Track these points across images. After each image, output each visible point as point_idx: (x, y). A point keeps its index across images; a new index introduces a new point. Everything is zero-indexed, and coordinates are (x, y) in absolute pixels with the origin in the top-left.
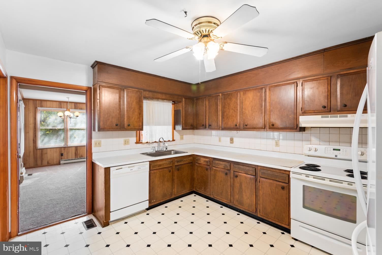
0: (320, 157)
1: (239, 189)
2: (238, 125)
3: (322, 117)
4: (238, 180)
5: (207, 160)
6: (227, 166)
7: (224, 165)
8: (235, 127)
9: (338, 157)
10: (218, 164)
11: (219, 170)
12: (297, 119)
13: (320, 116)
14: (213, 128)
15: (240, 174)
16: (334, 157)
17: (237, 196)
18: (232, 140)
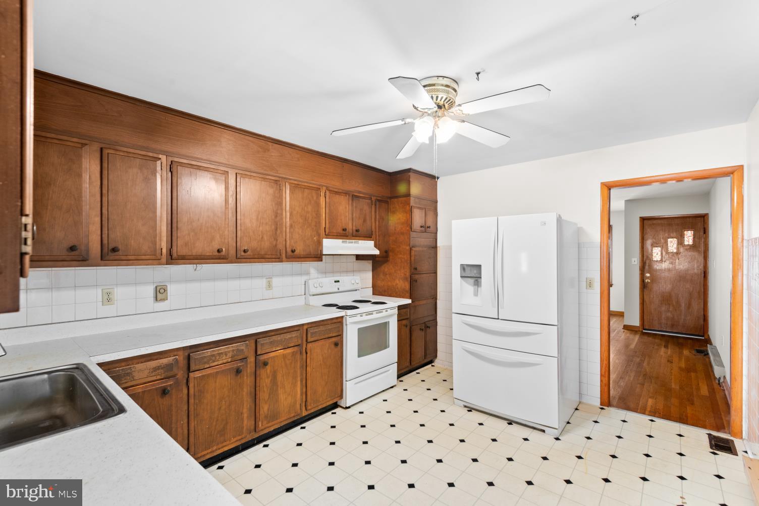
0: (323, 294)
1: (270, 389)
2: (224, 250)
3: (343, 242)
4: (268, 371)
5: (165, 361)
6: (243, 350)
7: (233, 351)
8: (217, 253)
9: (340, 290)
10: (213, 356)
11: (215, 371)
12: (320, 243)
13: (341, 240)
14: (133, 258)
15: (272, 354)
16: (337, 290)
17: (266, 408)
18: (160, 293)
